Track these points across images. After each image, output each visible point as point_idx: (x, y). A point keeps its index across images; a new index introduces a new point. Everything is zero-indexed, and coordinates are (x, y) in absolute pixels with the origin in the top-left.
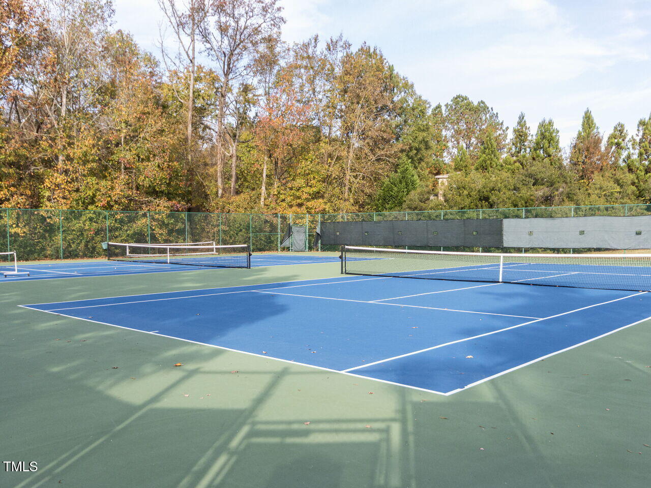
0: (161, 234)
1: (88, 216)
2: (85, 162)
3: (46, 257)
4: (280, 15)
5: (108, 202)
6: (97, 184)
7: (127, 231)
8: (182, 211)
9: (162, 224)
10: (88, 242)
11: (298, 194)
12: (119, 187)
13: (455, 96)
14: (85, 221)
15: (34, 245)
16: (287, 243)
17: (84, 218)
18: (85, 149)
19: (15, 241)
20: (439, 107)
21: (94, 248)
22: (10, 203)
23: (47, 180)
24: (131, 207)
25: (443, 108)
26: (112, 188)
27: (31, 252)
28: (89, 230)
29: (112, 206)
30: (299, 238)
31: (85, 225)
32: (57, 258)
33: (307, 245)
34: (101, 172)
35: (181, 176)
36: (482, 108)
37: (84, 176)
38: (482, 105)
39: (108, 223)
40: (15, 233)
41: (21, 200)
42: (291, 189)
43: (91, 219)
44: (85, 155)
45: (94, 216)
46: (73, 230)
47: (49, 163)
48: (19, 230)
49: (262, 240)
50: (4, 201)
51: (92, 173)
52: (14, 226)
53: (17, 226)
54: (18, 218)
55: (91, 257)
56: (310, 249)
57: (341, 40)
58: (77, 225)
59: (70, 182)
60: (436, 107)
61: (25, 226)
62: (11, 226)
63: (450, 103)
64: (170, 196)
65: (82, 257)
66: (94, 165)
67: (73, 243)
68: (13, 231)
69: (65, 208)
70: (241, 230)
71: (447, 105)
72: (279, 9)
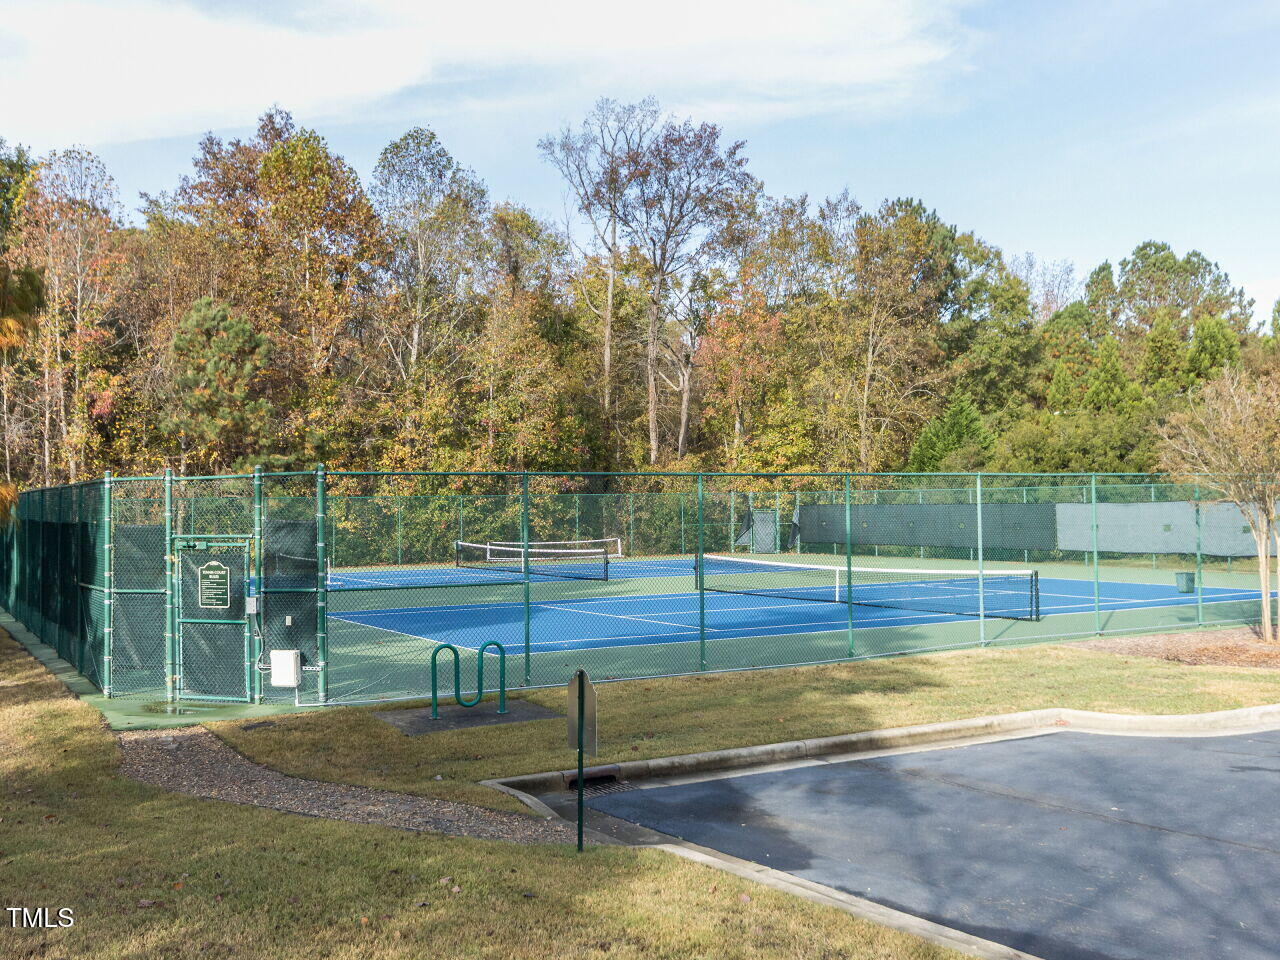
0: (543, 527)
1: (438, 503)
2: (436, 429)
3: (381, 561)
4: (742, 170)
5: (465, 483)
6: (451, 457)
7: (491, 523)
8: (575, 491)
9: (545, 513)
10: (438, 539)
11: (769, 457)
12: (480, 459)
13: (1141, 245)
14: (434, 510)
15: (368, 545)
16: (745, 540)
17: (432, 506)
18: (435, 410)
19: (343, 540)
20: (1105, 268)
21: (445, 549)
22: (338, 490)
23: (385, 455)
24: (497, 487)
25: (1116, 270)
26: (472, 463)
27: (363, 555)
28: (439, 522)
29: (470, 488)
30: (765, 530)
31: (433, 515)
32: (396, 563)
33: (778, 543)
34: (457, 441)
35: (576, 438)
36: (1195, 265)
37: (434, 446)
38: (1195, 259)
39: (465, 512)
40: (344, 528)
41: (353, 483)
42: (758, 449)
43: (442, 508)
44: (436, 416)
45: (446, 503)
46: (418, 524)
47: (387, 431)
48: (348, 525)
49: (705, 534)
50: (332, 485)
51: (445, 441)
52: (343, 518)
53: (347, 519)
54: (348, 508)
55: (441, 561)
56: (784, 548)
57: (846, 199)
58: (423, 516)
59: (415, 457)
60: (1100, 268)
61: (356, 519)
62: (340, 519)
63: (1130, 258)
64: (556, 468)
65: (429, 562)
66: (448, 431)
67: (418, 541)
68: (340, 526)
69: (406, 493)
70: (671, 519)
71: (1124, 263)
72: (740, 163)
